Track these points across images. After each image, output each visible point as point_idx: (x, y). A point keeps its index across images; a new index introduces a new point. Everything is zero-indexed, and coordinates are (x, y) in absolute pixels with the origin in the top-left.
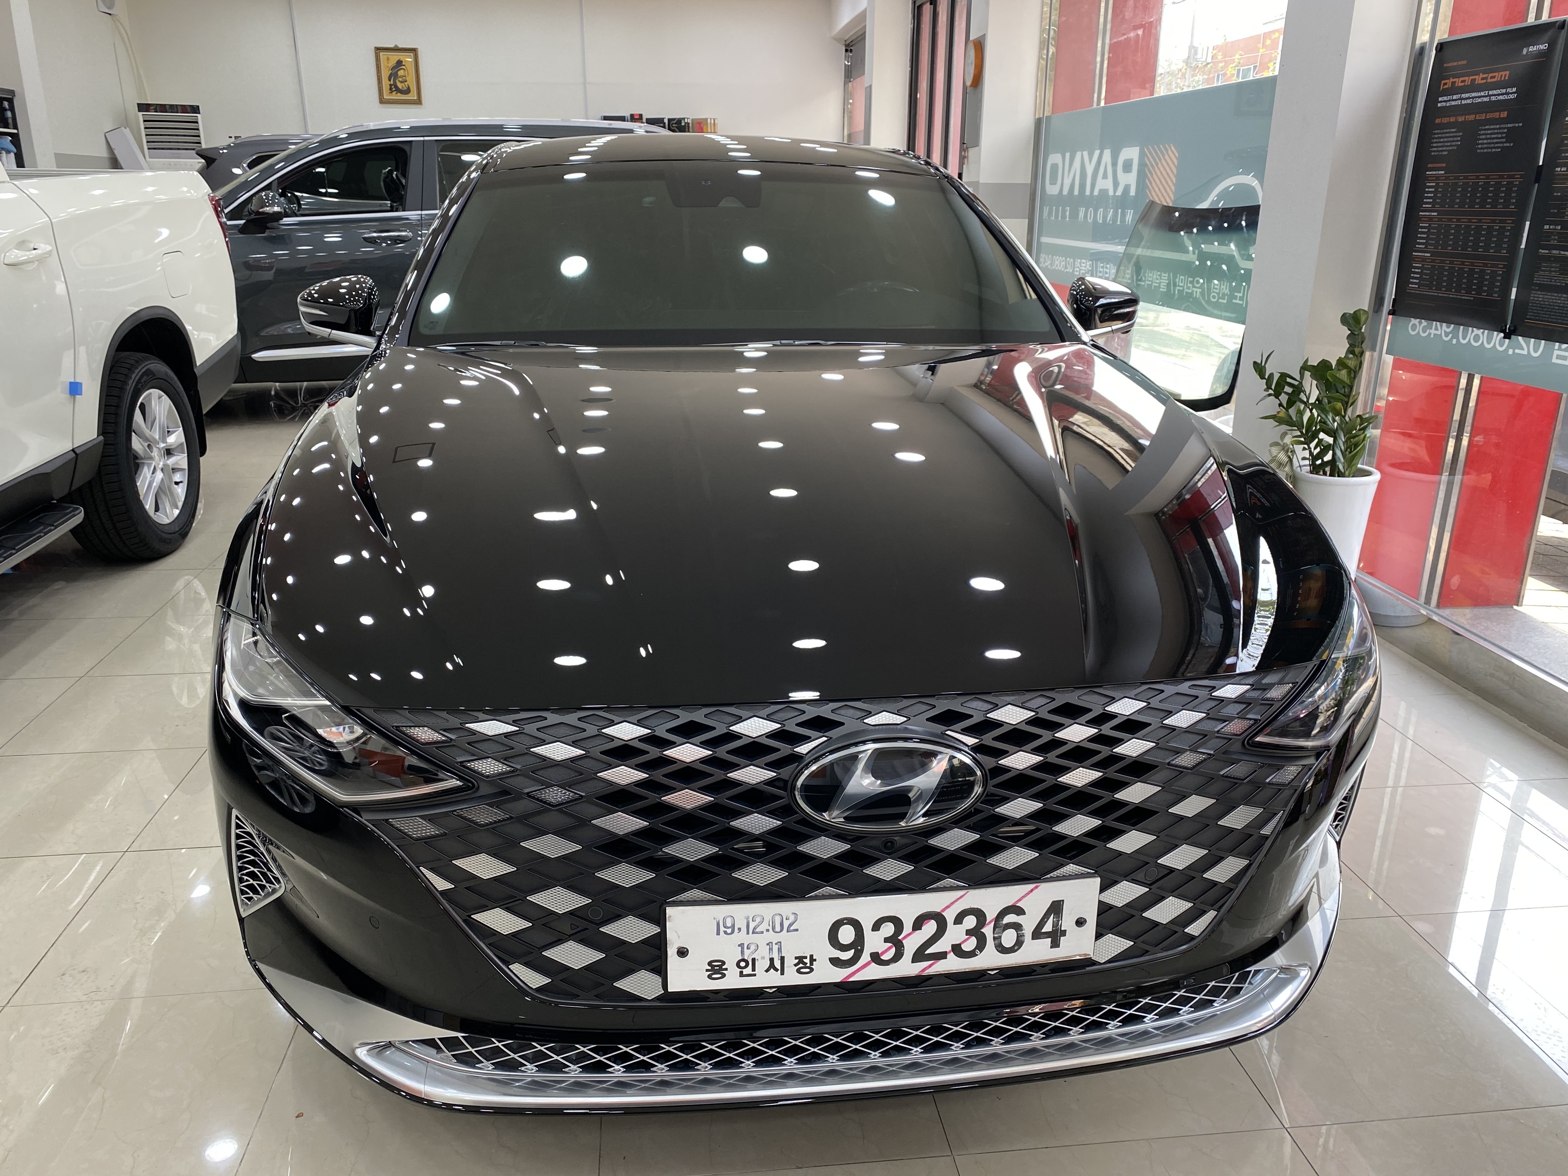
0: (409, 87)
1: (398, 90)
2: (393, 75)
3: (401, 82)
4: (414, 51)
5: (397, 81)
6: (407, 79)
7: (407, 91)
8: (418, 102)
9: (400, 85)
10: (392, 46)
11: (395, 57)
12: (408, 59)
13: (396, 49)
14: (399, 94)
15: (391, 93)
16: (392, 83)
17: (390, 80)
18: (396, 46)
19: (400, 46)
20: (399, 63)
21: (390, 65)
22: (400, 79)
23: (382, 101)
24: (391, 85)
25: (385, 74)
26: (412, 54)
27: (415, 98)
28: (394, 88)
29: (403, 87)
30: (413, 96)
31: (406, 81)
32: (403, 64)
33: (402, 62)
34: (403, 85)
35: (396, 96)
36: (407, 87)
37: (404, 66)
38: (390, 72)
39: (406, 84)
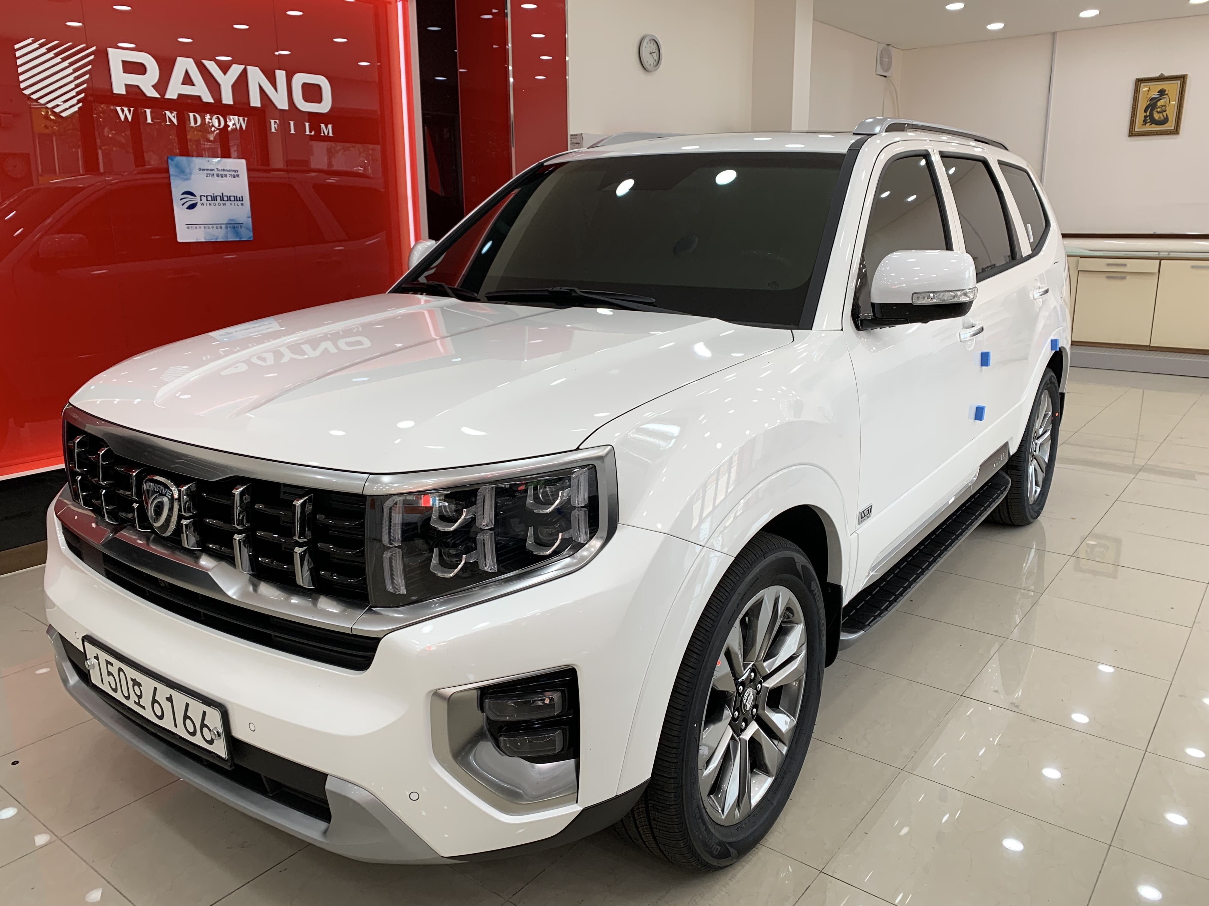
0: (1167, 117)
1: (1154, 122)
2: (1152, 105)
3: (1159, 112)
4: (1182, 79)
5: (1154, 112)
6: (1167, 108)
7: (1165, 121)
8: (1176, 131)
9: (1156, 116)
10: (1158, 75)
12: (1172, 88)
13: (1162, 78)
14: (1153, 125)
15: (1145, 124)
16: (1148, 113)
17: (1146, 111)
18: (1162, 75)
19: (1166, 74)
20: (1162, 92)
21: (1149, 96)
22: (1159, 110)
23: (1132, 134)
24: (1146, 117)
25: (1143, 104)
26: (1179, 82)
27: (1173, 128)
28: (1150, 119)
29: (1160, 117)
30: (1170, 125)
31: (1165, 111)
32: (1166, 93)
33: (1165, 91)
34: (1161, 115)
35: (1149, 128)
36: (1165, 117)
37: (1167, 94)
38: (1149, 102)
39: (1165, 114)
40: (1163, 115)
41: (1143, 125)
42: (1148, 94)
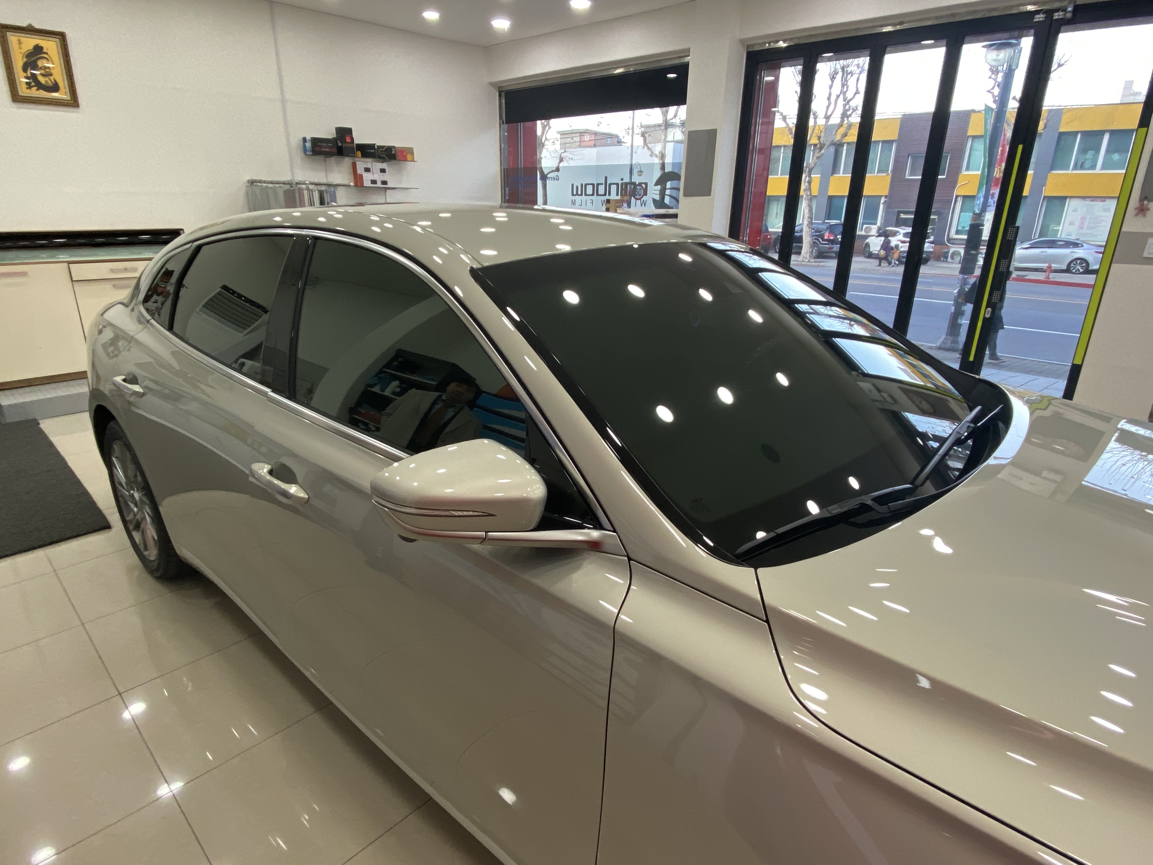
0: (55, 81)
1: (40, 86)
2: (30, 65)
3: (43, 75)
4: (61, 36)
5: (37, 73)
6: (54, 71)
7: (56, 88)
8: (73, 102)
9: (42, 80)
10: (24, 24)
11: (30, 42)
12: (52, 46)
13: (32, 30)
14: (40, 91)
15: (29, 88)
16: (29, 74)
17: (25, 70)
18: (31, 25)
19: (37, 26)
20: (38, 50)
21: (23, 51)
22: (42, 71)
23: (16, 98)
24: (27, 78)
25: (17, 62)
26: (58, 40)
27: (69, 98)
28: (34, 82)
29: (46, 81)
30: (64, 94)
31: (51, 75)
32: (45, 50)
33: (42, 48)
34: (47, 79)
35: (34, 92)
36: (53, 82)
37: (46, 53)
38: (25, 60)
39: (52, 78)
40: (50, 80)
41: (27, 88)
42: (20, 48)
